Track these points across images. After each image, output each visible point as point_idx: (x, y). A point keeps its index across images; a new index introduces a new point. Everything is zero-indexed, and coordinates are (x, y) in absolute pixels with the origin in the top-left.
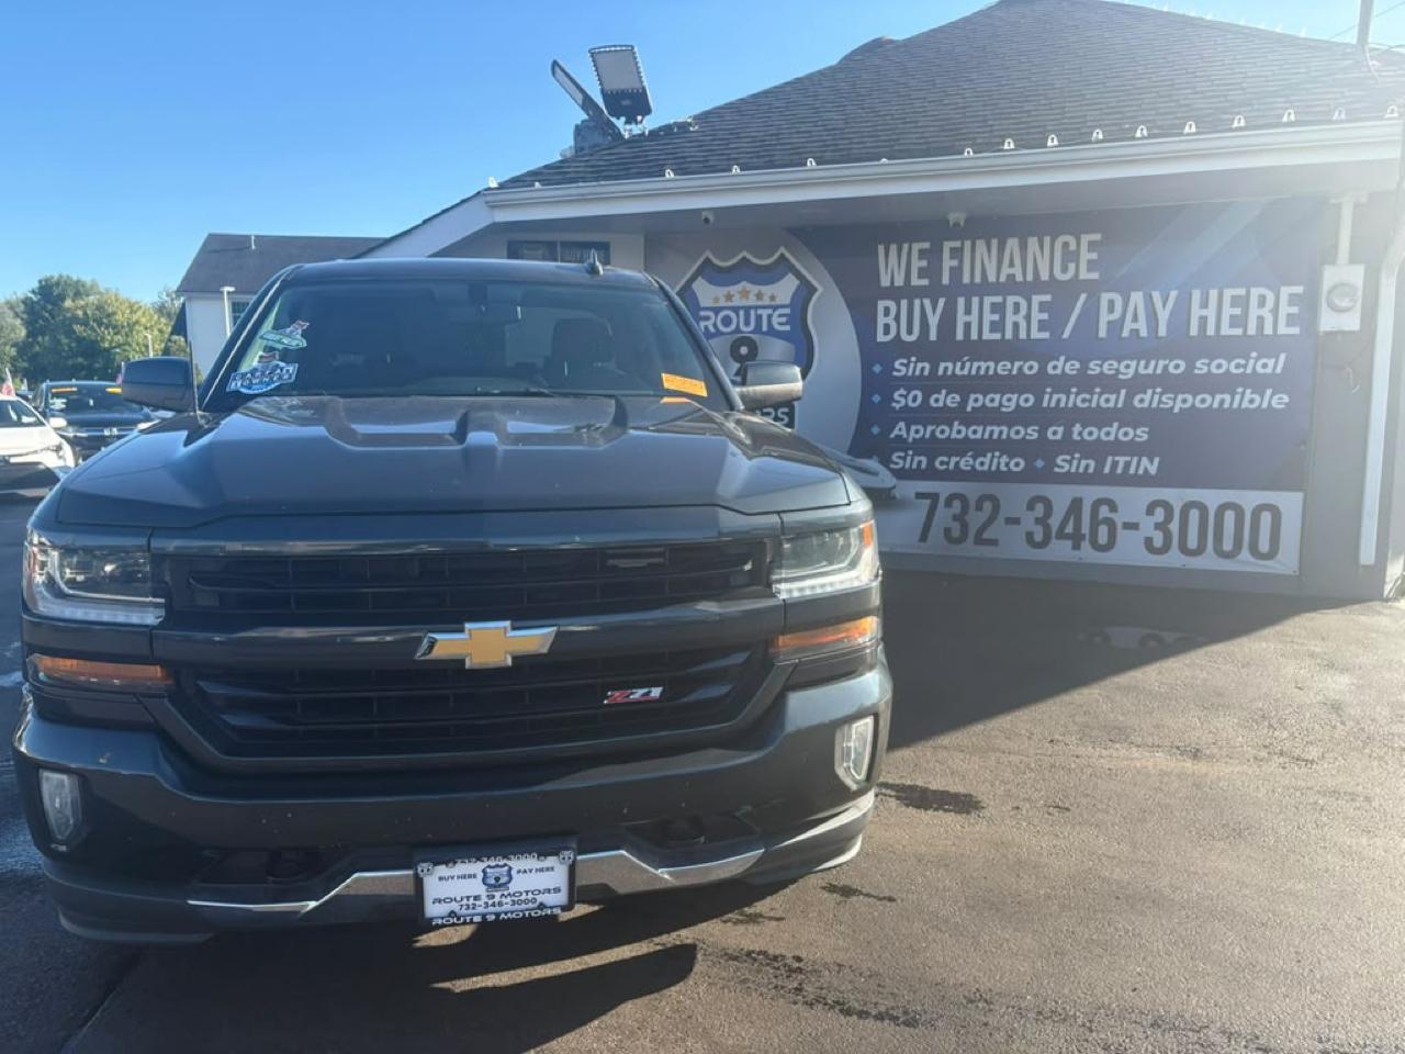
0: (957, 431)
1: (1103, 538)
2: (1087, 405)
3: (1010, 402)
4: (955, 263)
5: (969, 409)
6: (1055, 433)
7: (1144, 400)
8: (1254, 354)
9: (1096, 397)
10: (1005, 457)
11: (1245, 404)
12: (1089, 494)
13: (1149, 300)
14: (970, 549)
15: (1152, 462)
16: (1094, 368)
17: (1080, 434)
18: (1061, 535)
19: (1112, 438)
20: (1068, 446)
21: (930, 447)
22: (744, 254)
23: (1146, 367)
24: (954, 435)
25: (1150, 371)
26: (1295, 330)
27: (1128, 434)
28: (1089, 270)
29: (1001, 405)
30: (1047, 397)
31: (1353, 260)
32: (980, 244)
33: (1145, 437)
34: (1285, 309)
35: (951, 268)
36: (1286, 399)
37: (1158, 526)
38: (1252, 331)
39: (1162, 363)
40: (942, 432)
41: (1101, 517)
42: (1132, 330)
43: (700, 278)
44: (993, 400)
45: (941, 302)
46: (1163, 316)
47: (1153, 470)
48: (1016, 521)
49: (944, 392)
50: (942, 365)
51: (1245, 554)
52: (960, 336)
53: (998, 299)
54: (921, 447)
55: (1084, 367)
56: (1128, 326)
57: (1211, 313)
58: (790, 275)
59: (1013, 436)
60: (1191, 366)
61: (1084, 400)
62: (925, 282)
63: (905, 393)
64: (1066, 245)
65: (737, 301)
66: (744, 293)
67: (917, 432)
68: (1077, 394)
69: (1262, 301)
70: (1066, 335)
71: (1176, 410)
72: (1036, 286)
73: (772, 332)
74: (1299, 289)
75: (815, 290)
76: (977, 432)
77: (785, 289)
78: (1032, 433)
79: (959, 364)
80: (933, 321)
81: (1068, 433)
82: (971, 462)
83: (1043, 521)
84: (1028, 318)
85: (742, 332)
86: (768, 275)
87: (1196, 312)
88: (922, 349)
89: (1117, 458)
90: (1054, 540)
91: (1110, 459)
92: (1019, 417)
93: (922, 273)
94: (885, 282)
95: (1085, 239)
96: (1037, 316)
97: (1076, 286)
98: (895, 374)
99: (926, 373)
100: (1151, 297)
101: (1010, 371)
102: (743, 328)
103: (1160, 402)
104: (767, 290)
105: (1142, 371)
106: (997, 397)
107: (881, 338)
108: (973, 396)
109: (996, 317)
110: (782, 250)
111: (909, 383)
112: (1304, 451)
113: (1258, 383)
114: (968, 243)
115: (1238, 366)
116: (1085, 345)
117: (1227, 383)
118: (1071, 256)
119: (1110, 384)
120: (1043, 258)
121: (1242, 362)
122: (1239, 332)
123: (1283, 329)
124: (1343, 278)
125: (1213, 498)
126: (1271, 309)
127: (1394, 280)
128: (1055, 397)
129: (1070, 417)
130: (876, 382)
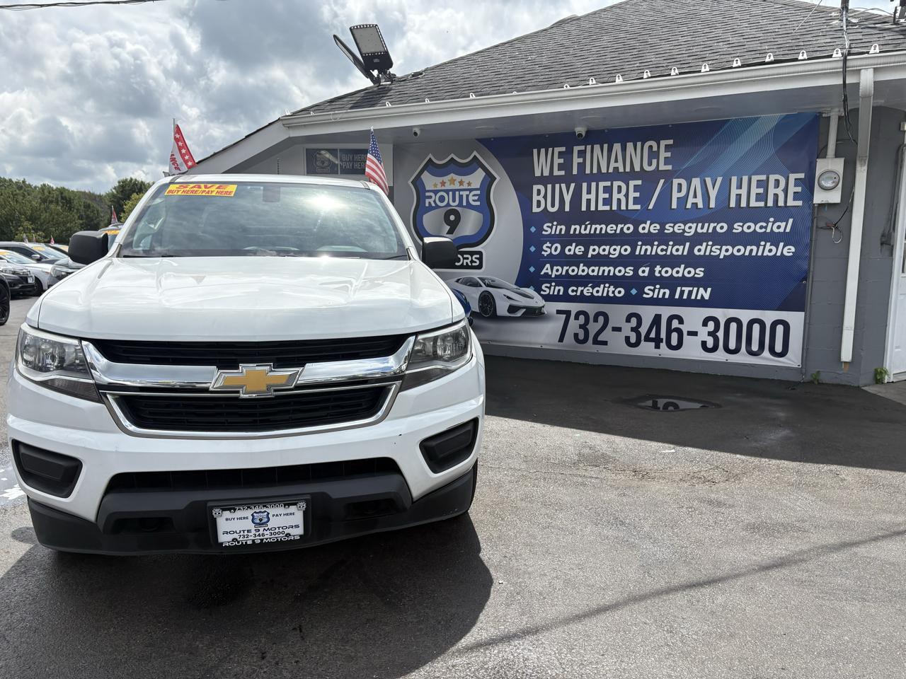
0: (582, 270)
1: (674, 342)
2: (664, 253)
3: (615, 251)
4: (581, 160)
5: (589, 256)
6: (644, 272)
7: (702, 250)
8: (772, 219)
9: (670, 247)
10: (612, 287)
11: (766, 253)
12: (666, 312)
13: (704, 184)
15: (706, 291)
16: (669, 228)
17: (660, 272)
18: (648, 339)
19: (680, 275)
20: (652, 280)
21: (566, 281)
22: (452, 156)
23: (702, 228)
24: (580, 273)
25: (705, 230)
26: (799, 203)
27: (690, 272)
28: (666, 164)
29: (609, 253)
30: (639, 248)
31: (837, 155)
32: (597, 147)
33: (702, 274)
34: (792, 189)
35: (579, 164)
36: (793, 249)
37: (710, 334)
38: (770, 203)
39: (712, 225)
40: (573, 271)
41: (673, 327)
42: (693, 204)
43: (425, 171)
44: (604, 250)
45: (573, 185)
46: (713, 194)
47: (707, 297)
48: (618, 329)
49: (574, 244)
50: (573, 227)
51: (766, 353)
52: (584, 208)
53: (608, 184)
54: (560, 280)
55: (663, 228)
56: (691, 200)
57: (744, 192)
58: (480, 169)
59: (617, 273)
60: (731, 228)
61: (662, 250)
62: (562, 173)
63: (550, 245)
64: (651, 147)
65: (448, 187)
66: (452, 181)
67: (557, 270)
68: (658, 246)
69: (777, 184)
70: (651, 207)
71: (722, 257)
72: (633, 175)
74: (802, 176)
75: (495, 179)
76: (595, 271)
78: (629, 271)
79: (583, 226)
80: (567, 198)
81: (652, 272)
82: (591, 290)
83: (634, 330)
84: (627, 196)
85: (451, 206)
86: (466, 169)
87: (734, 191)
88: (560, 217)
89: (683, 288)
90: (643, 342)
91: (679, 289)
92: (621, 261)
93: (561, 167)
94: (538, 173)
95: (663, 143)
96: (632, 195)
97: (658, 174)
98: (544, 233)
99: (563, 232)
100: (705, 181)
101: (616, 231)
102: (451, 203)
103: (711, 251)
104: (466, 179)
105: (699, 230)
106: (607, 248)
107: (535, 210)
108: (592, 248)
109: (607, 196)
110: (475, 153)
111: (553, 239)
112: (805, 285)
113: (774, 239)
114: (589, 147)
115: (761, 227)
116: (663, 213)
117: (754, 239)
118: (654, 155)
119: (679, 239)
120: (636, 157)
121: (764, 224)
122: (762, 204)
123: (791, 202)
124: (830, 168)
125: (745, 315)
126: (783, 189)
127: (865, 168)
128: (644, 248)
129: (652, 261)
130: (532, 239)
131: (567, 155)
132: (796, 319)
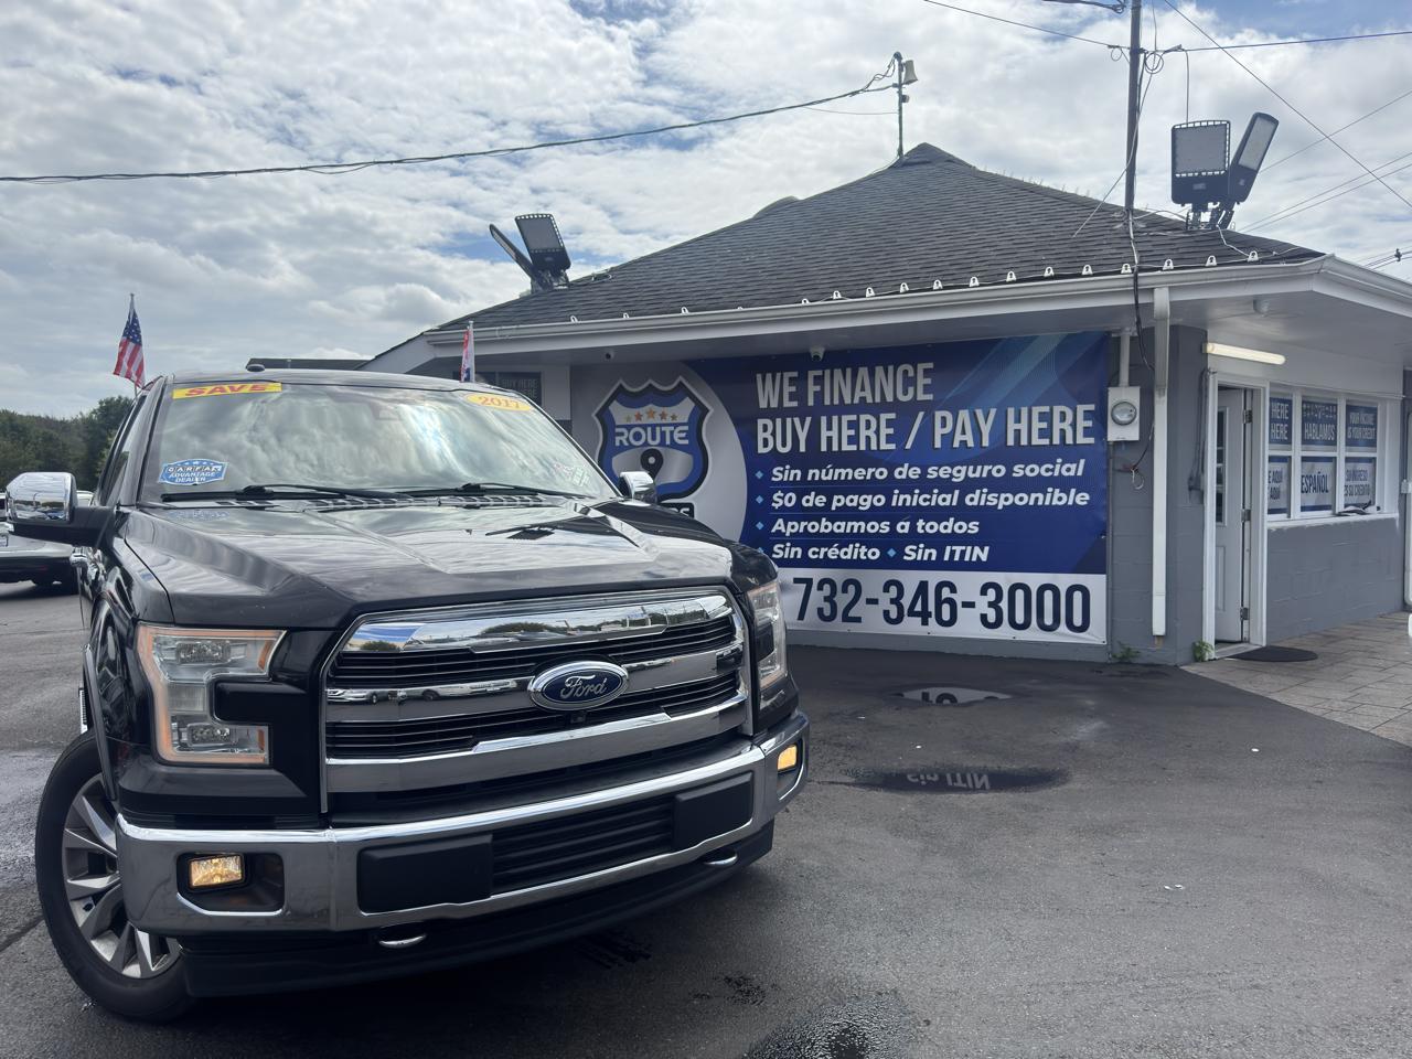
0: (825, 526)
1: (946, 616)
2: (928, 503)
3: (866, 502)
4: (818, 388)
5: (833, 508)
6: (903, 527)
7: (974, 499)
8: (1059, 460)
9: (935, 496)
10: (864, 547)
11: (1055, 502)
12: (934, 578)
13: (974, 417)
14: (838, 625)
15: (982, 550)
16: (932, 473)
17: (923, 527)
18: (912, 613)
19: (949, 531)
20: (914, 537)
21: (804, 540)
22: (650, 381)
23: (974, 472)
24: (822, 530)
25: (977, 475)
26: (1091, 440)
27: (961, 527)
28: (925, 392)
29: (859, 504)
30: (895, 497)
31: (1131, 384)
32: (838, 373)
33: (976, 530)
34: (1082, 424)
35: (815, 392)
36: (1087, 497)
37: (991, 605)
38: (1056, 441)
39: (987, 468)
40: (813, 527)
41: (943, 598)
42: (961, 442)
43: (615, 402)
44: (852, 500)
45: (808, 420)
46: (986, 429)
47: (984, 558)
48: (873, 601)
49: (813, 493)
50: (811, 472)
51: (1063, 628)
52: (824, 448)
53: (854, 417)
54: (796, 540)
55: (924, 472)
56: (958, 438)
57: (1023, 426)
58: (687, 399)
59: (869, 530)
60: (1010, 471)
61: (925, 500)
62: (795, 404)
63: (782, 495)
64: (906, 372)
65: (645, 421)
66: (651, 414)
67: (793, 527)
68: (920, 495)
69: (1063, 417)
70: (908, 446)
71: (1000, 507)
72: (884, 406)
73: (674, 445)
74: (1091, 407)
75: (708, 411)
76: (841, 527)
77: (684, 410)
78: (885, 527)
79: (824, 471)
80: (802, 436)
81: (913, 527)
82: (837, 552)
83: (896, 601)
84: (877, 432)
85: (649, 445)
86: (669, 399)
87: (1012, 426)
88: (794, 459)
89: (954, 548)
90: (906, 618)
91: (948, 549)
92: (874, 514)
93: (792, 397)
94: (763, 404)
95: (921, 367)
96: (885, 431)
97: (916, 405)
98: (773, 479)
99: (798, 478)
100: (975, 414)
101: (865, 476)
102: (650, 441)
103: (987, 500)
104: (669, 411)
105: (971, 475)
106: (856, 498)
107: (761, 450)
108: (836, 498)
109: (852, 432)
110: (681, 378)
111: (785, 487)
112: (1105, 540)
113: (1064, 484)
114: (828, 372)
115: (1047, 470)
116: (924, 454)
117: (1039, 484)
118: (910, 382)
119: (946, 486)
120: (888, 385)
121: (1051, 466)
122: (1046, 442)
123: (1081, 440)
124: (1124, 398)
125: (1034, 580)
126: (1070, 423)
127: (1165, 398)
128: (902, 497)
129: (914, 513)
130: (759, 487)
131: (800, 381)
132: (1096, 583)
